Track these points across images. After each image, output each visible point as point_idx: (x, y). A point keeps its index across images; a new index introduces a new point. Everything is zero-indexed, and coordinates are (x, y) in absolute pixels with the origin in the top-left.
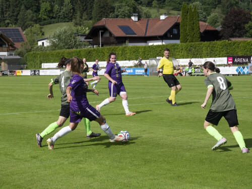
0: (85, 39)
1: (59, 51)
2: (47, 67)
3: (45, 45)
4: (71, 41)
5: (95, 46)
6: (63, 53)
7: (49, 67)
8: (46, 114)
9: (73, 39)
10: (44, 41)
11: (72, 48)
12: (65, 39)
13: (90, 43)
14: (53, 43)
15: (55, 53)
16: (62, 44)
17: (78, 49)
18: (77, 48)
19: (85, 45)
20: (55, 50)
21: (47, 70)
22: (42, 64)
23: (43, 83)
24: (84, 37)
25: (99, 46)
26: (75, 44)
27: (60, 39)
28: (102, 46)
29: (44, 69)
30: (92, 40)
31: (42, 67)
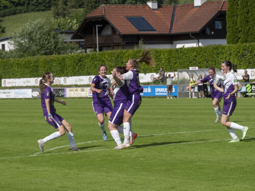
0: (73, 38)
1: (31, 58)
2: (10, 85)
3: (7, 49)
4: (49, 43)
5: (88, 50)
6: (35, 62)
7: (14, 85)
8: (10, 162)
9: (52, 40)
10: (5, 43)
11: (51, 53)
12: (39, 39)
13: (81, 46)
14: (20, 45)
15: (23, 63)
16: (34, 48)
17: (61, 56)
18: (59, 54)
19: (72, 49)
20: (23, 56)
21: (11, 90)
22: (3, 80)
23: (4, 112)
24: (71, 36)
25: (95, 50)
26: (55, 47)
27: (31, 39)
28: (100, 51)
29: (5, 88)
30: (83, 40)
31: (3, 85)
